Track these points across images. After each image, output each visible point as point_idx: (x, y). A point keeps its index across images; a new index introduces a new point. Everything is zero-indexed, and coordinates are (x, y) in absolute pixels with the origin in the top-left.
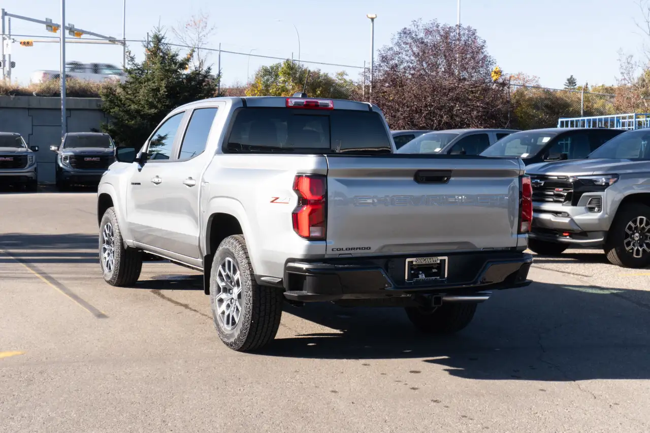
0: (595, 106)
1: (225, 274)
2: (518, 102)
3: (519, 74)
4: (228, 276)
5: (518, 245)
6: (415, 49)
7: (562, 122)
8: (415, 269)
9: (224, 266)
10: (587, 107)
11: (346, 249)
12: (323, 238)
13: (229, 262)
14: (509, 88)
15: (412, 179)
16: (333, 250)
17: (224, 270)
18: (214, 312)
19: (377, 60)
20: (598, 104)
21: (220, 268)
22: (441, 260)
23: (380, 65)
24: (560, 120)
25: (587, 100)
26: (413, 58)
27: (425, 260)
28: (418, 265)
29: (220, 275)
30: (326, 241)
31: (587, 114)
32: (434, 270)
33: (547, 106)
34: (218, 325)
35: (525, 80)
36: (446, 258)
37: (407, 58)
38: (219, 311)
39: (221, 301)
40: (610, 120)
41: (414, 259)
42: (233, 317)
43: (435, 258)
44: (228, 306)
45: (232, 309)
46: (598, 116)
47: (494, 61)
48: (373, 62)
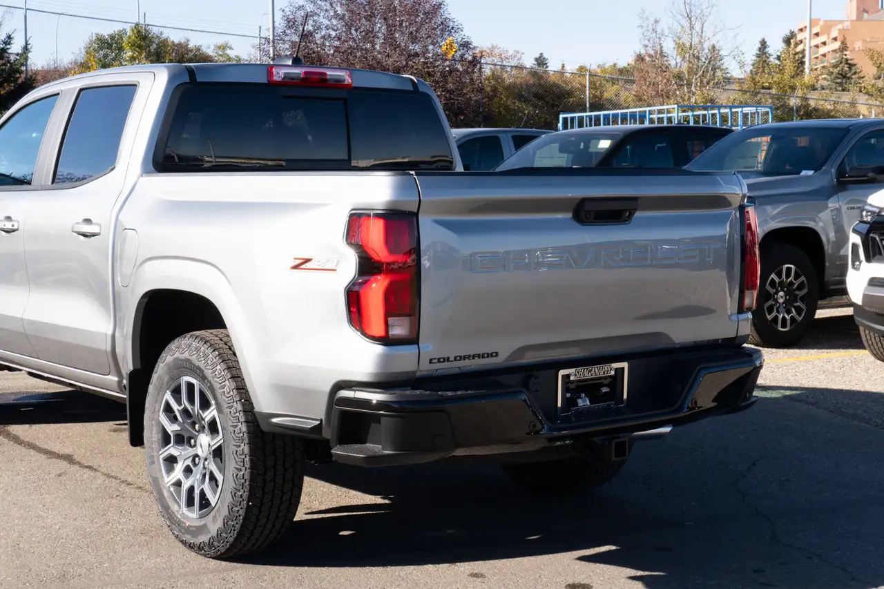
0: (606, 95)
1: (180, 408)
2: (495, 90)
3: (493, 48)
4: (186, 412)
5: (739, 334)
6: (339, 10)
7: (565, 120)
8: (573, 389)
9: (176, 392)
10: (595, 96)
11: (455, 359)
12: (412, 340)
13: (190, 387)
14: (481, 68)
15: (569, 215)
16: (431, 361)
17: (179, 402)
18: (156, 483)
19: (280, 24)
20: (610, 92)
21: (168, 396)
22: (616, 370)
23: (285, 32)
24: (561, 116)
25: (593, 86)
26: (334, 22)
27: (590, 371)
28: (579, 381)
29: (168, 409)
30: (417, 343)
31: (596, 106)
32: (605, 390)
33: (537, 96)
34: (166, 508)
35: (503, 56)
36: (625, 365)
37: (326, 22)
38: (169, 480)
39: (171, 460)
40: (630, 115)
41: (572, 371)
42: (202, 494)
43: (606, 367)
44: (188, 471)
45: (199, 476)
46: (611, 110)
47: (460, 26)
48: (274, 28)
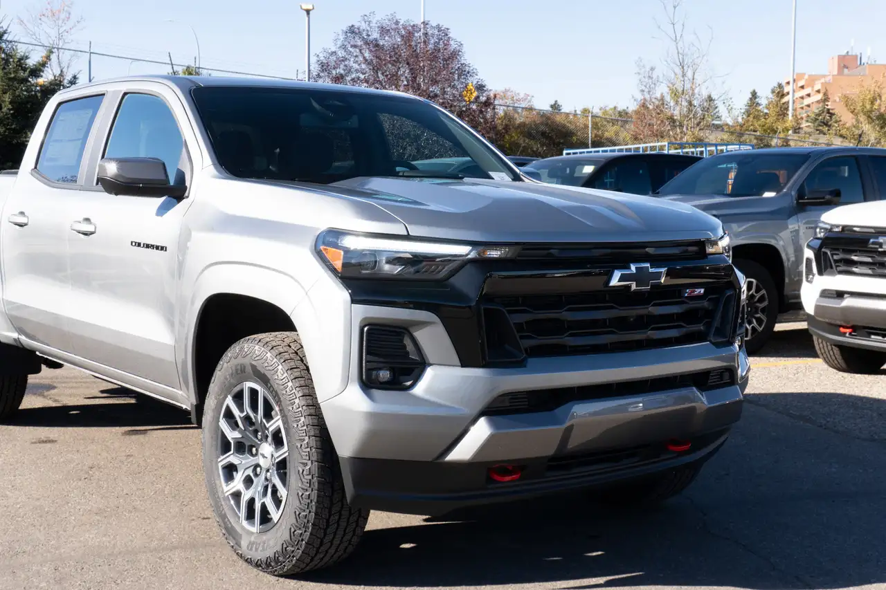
0: (607, 135)
2: (507, 128)
3: (506, 91)
6: (367, 55)
7: (568, 155)
10: (596, 136)
14: (494, 109)
19: (315, 68)
20: (610, 132)
23: (319, 75)
24: (565, 152)
25: (595, 126)
26: (363, 66)
31: (596, 144)
33: (543, 134)
35: (515, 98)
37: (356, 66)
46: (609, 146)
47: (475, 71)
48: (309, 71)
